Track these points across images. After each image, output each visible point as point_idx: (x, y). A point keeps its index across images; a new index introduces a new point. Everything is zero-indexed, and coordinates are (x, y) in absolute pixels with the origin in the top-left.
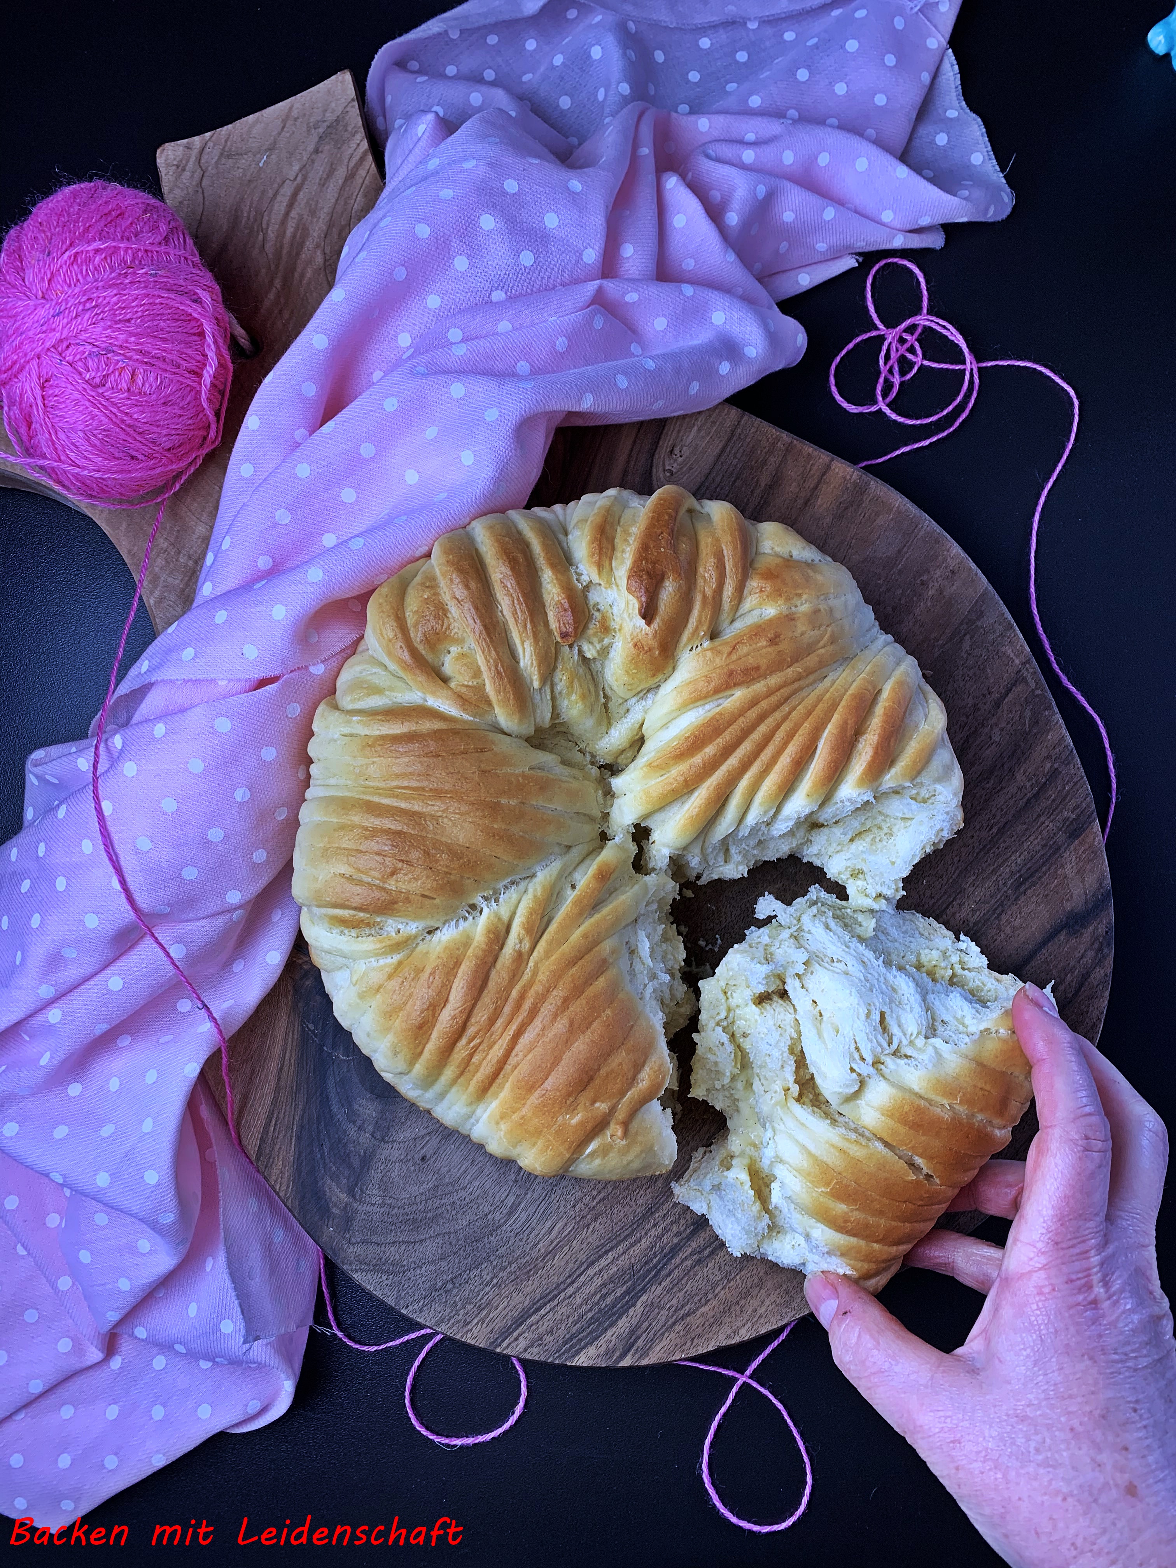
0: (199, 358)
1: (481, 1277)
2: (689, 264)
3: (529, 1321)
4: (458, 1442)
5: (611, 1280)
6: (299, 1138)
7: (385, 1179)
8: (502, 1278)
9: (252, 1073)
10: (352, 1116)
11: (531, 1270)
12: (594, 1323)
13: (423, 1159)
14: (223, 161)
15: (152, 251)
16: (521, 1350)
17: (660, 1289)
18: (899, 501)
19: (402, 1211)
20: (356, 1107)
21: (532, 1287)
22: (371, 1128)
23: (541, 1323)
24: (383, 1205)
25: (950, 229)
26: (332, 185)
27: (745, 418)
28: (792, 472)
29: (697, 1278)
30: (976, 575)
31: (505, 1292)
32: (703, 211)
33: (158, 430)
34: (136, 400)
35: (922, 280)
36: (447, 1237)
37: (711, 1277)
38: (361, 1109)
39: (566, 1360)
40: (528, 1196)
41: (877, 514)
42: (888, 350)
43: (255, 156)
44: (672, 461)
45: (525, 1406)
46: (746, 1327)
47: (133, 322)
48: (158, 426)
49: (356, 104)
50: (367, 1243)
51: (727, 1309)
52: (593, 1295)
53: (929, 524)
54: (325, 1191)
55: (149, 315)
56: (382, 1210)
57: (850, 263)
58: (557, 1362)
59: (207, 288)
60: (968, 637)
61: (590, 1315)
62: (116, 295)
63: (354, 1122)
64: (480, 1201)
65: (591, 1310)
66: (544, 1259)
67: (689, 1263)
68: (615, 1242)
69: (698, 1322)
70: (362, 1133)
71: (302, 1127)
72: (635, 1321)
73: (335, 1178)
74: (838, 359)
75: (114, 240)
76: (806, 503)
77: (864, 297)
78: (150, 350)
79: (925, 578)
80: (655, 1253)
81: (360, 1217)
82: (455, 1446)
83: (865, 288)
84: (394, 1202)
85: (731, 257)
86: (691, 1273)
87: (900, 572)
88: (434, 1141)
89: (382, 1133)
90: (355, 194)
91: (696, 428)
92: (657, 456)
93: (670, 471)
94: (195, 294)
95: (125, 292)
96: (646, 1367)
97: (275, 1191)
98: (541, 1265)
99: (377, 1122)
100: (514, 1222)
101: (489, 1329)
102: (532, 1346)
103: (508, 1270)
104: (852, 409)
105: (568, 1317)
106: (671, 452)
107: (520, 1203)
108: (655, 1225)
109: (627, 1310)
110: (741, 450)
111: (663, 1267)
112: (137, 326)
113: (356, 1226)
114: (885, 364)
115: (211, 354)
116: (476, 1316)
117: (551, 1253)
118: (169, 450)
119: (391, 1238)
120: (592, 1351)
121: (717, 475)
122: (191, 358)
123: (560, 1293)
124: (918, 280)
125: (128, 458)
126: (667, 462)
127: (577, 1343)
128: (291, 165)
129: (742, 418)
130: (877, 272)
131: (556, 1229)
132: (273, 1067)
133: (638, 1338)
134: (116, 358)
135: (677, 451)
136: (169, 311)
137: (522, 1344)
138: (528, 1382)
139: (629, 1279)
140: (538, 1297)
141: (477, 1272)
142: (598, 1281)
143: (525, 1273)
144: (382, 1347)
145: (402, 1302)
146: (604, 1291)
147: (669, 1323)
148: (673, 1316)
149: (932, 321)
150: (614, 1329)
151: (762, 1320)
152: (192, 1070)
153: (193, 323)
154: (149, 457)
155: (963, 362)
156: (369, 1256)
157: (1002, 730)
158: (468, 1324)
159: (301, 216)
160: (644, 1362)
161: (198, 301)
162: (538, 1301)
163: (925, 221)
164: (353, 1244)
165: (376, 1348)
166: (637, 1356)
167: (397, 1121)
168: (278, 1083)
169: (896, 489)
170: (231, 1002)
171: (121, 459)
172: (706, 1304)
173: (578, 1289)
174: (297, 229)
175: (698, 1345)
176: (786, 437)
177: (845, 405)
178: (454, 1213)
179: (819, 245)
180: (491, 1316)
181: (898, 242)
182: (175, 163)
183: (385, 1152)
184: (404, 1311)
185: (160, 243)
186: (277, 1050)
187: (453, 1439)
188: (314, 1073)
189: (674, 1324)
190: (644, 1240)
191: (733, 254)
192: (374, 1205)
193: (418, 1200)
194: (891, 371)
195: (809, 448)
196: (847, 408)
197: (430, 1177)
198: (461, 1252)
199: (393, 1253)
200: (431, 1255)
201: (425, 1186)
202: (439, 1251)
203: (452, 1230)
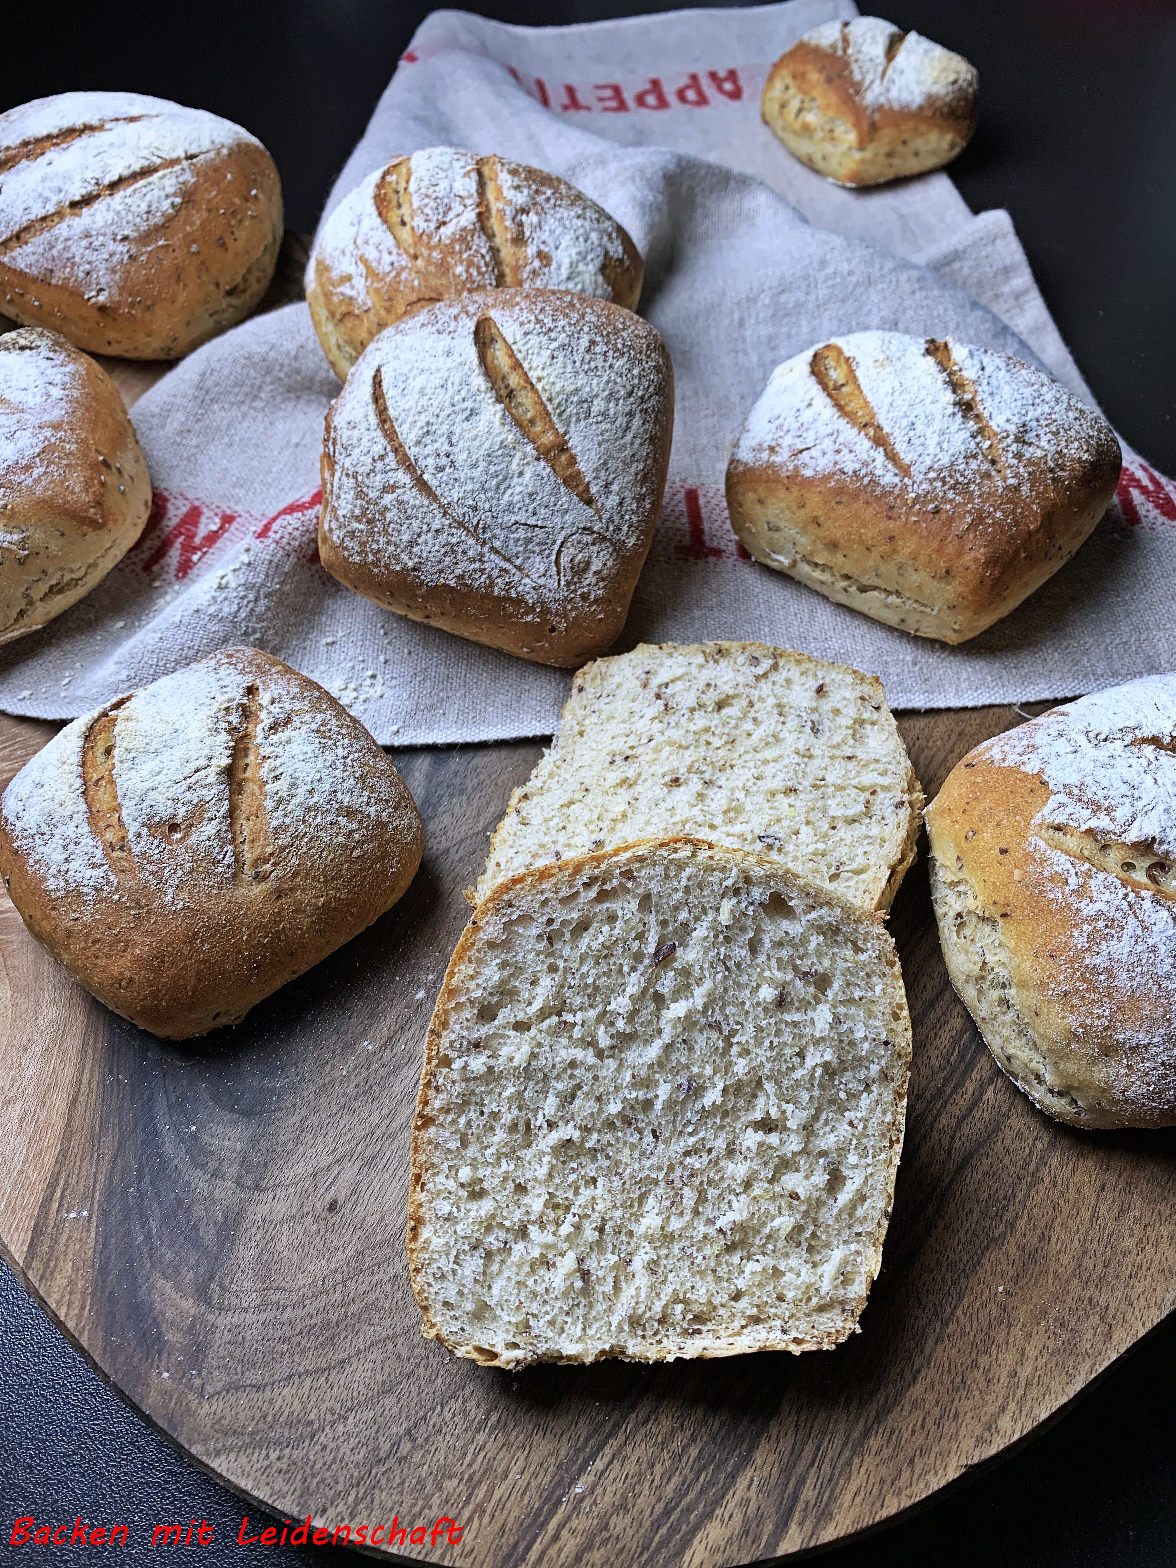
6: (104, 1214)
7: (264, 1257)
10: (200, 1157)
13: (333, 1206)
19: (300, 1312)
20: (207, 1139)
22: (233, 1171)
24: (263, 1307)
36: (390, 1346)
38: (216, 1142)
50: (237, 1389)
54: (152, 1303)
56: (262, 1317)
61: (694, 1451)
63: (204, 1167)
70: (219, 1182)
71: (109, 1193)
73: (173, 1273)
81: (221, 1338)
84: (284, 1298)
88: (349, 1171)
89: (255, 1176)
99: (244, 1159)
105: (651, 1466)
113: (213, 1358)
116: (467, 1502)
119: (283, 1369)
120: (714, 1529)
127: (679, 1518)
132: (61, 1102)
133: (802, 1478)
137: (570, 1547)
141: (454, 1405)
145: (312, 1503)
147: (856, 1435)
150: (749, 1471)
156: (242, 1416)
160: (828, 1535)
164: (210, 1397)
166: (808, 1525)
167: (280, 1149)
168: (68, 1123)
175: (924, 1473)
178: (399, 1295)
180: (497, 1496)
183: (261, 1208)
192: (245, 1310)
193: (329, 1283)
197: (347, 1238)
198: (421, 1369)
199: (289, 1399)
200: (363, 1390)
201: (340, 1255)
202: (378, 1376)
203: (399, 1331)
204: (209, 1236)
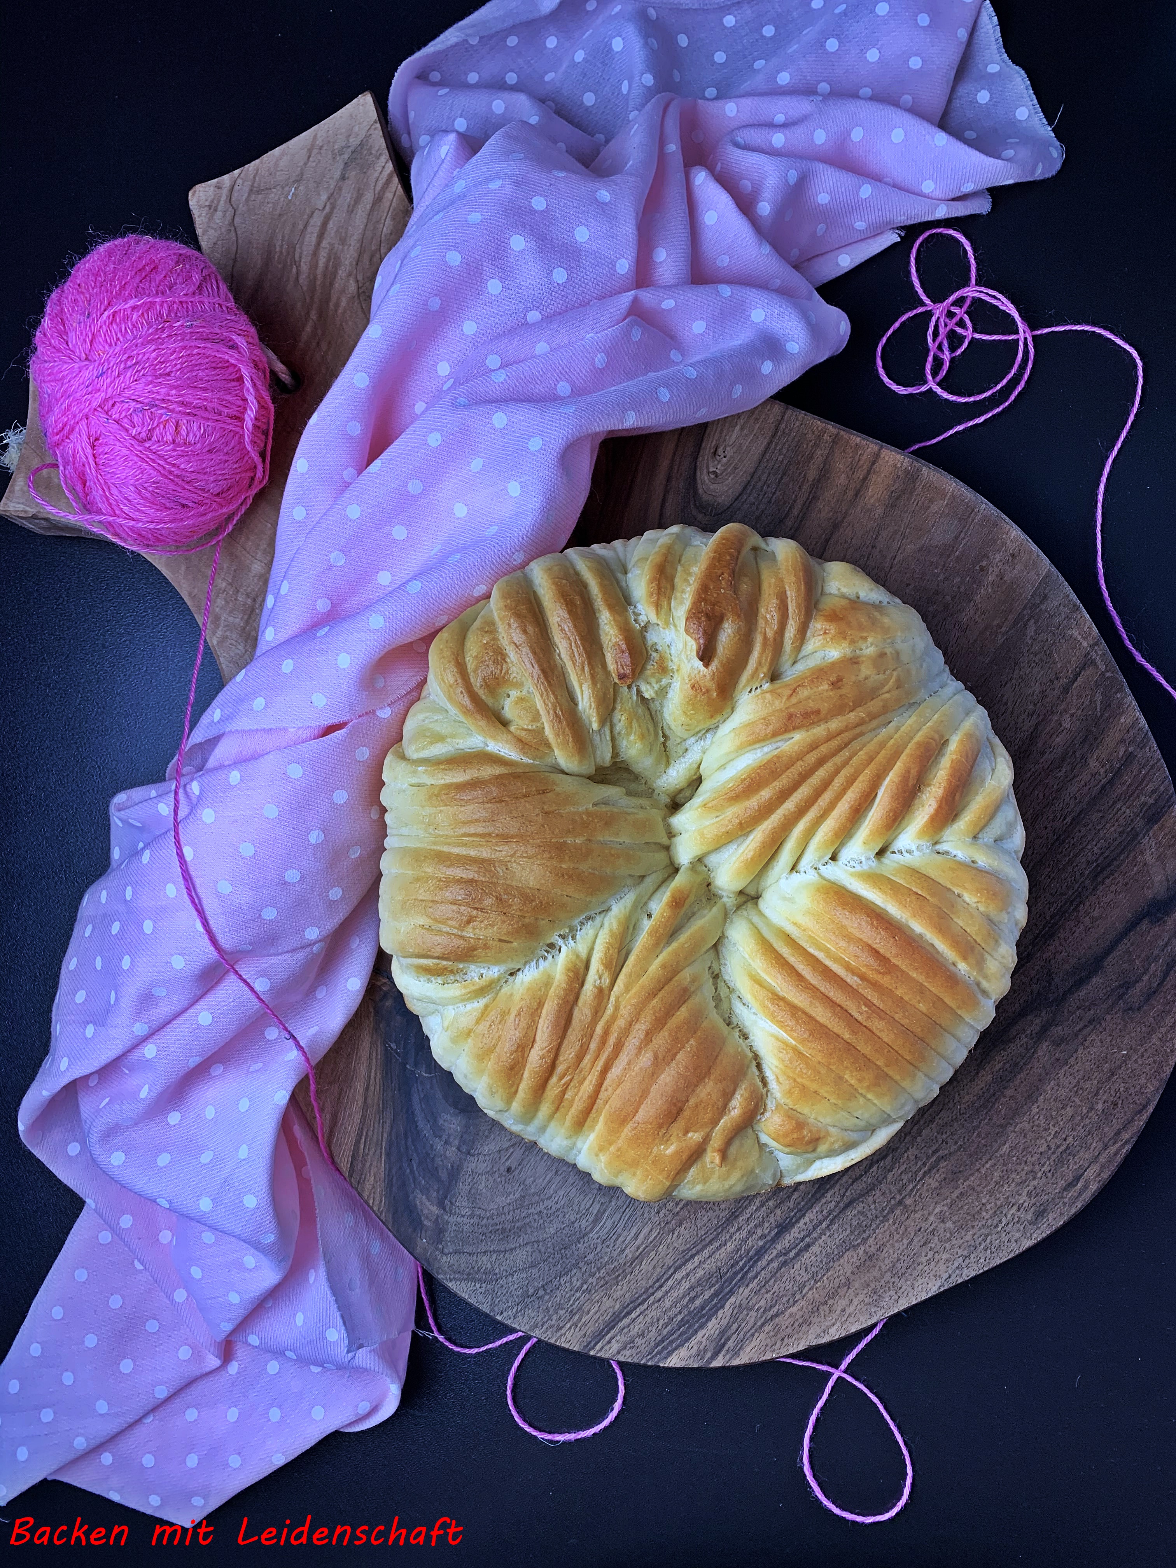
0: (240, 403)
1: (571, 1284)
2: (723, 261)
3: (620, 1325)
4: (560, 1438)
5: (699, 1283)
6: (388, 1154)
7: (473, 1191)
8: (592, 1283)
9: (340, 1094)
10: (438, 1131)
11: (619, 1275)
12: (684, 1325)
13: (509, 1170)
14: (253, 197)
15: (186, 302)
16: (615, 1352)
17: (747, 1291)
18: (952, 485)
19: (490, 1221)
20: (441, 1122)
21: (622, 1291)
22: (456, 1142)
23: (632, 1326)
24: (472, 1216)
25: (996, 193)
26: (360, 211)
27: (789, 412)
28: (840, 465)
29: (785, 1279)
30: (1038, 556)
31: (596, 1297)
32: (734, 206)
33: (206, 477)
34: (182, 451)
35: (969, 248)
36: (536, 1246)
37: (798, 1278)
38: (446, 1124)
39: (659, 1361)
40: (613, 1204)
41: (931, 501)
42: (936, 327)
43: (283, 188)
44: (716, 462)
45: (624, 1403)
46: (836, 1327)
47: (173, 375)
48: (205, 474)
49: (378, 125)
50: (460, 1253)
51: (815, 1309)
52: (681, 1298)
53: (985, 507)
54: (416, 1205)
55: (187, 366)
56: (472, 1221)
57: (893, 238)
58: (649, 1363)
59: (243, 334)
60: (1032, 621)
61: (679, 1318)
62: (154, 350)
63: (440, 1137)
64: (566, 1210)
65: (680, 1312)
66: (631, 1264)
67: (775, 1265)
68: (700, 1246)
69: (788, 1322)
70: (448, 1147)
71: (390, 1144)
72: (724, 1322)
73: (425, 1191)
74: (884, 340)
75: (149, 295)
76: (856, 495)
77: (909, 273)
78: (191, 400)
79: (984, 563)
80: (740, 1256)
81: (451, 1228)
82: (558, 1442)
83: (909, 263)
84: (483, 1213)
85: (766, 249)
86: (778, 1275)
87: (959, 559)
88: (518, 1153)
89: (468, 1146)
90: (384, 218)
91: (738, 427)
92: (700, 459)
93: (714, 473)
94: (231, 340)
95: (163, 347)
96: (737, 1367)
97: (369, 1206)
98: (630, 1270)
99: (462, 1137)
100: (600, 1229)
101: (582, 1333)
102: (624, 1348)
103: (597, 1275)
104: (902, 390)
105: (658, 1320)
106: (715, 453)
107: (605, 1211)
108: (739, 1229)
109: (716, 1312)
110: (786, 446)
111: (749, 1269)
112: (177, 379)
113: (447, 1236)
114: (934, 341)
115: (251, 398)
116: (569, 1320)
117: (638, 1258)
118: (218, 494)
119: (482, 1248)
120: (683, 1352)
121: (763, 473)
122: (232, 404)
123: (649, 1297)
124: (964, 249)
125: (179, 507)
126: (711, 464)
127: (667, 1344)
128: (319, 194)
129: (785, 413)
130: (921, 245)
131: (641, 1236)
132: (359, 1086)
133: (728, 1339)
134: (159, 412)
135: (720, 451)
136: (207, 360)
137: (615, 1346)
138: (625, 1380)
139: (717, 1282)
140: (628, 1301)
141: (566, 1278)
142: (686, 1285)
143: (614, 1279)
144: (483, 1349)
145: (496, 1309)
146: (692, 1294)
147: (759, 1323)
148: (761, 1317)
149: (980, 292)
150: (704, 1331)
151: (852, 1320)
152: (282, 1097)
153: (231, 369)
154: (200, 504)
155: (1017, 332)
156: (462, 1266)
157: (1072, 715)
158: (561, 1329)
159: (332, 245)
160: (736, 1362)
161: (234, 347)
162: (628, 1305)
163: (968, 188)
164: (446, 1255)
165: (476, 1350)
166: (728, 1357)
167: (481, 1134)
168: (365, 1102)
169: (950, 473)
170: (316, 1028)
171: (172, 508)
172: (794, 1304)
173: (667, 1292)
174: (328, 261)
175: (788, 1345)
176: (832, 428)
177: (894, 387)
178: (541, 1222)
179: (857, 224)
180: (583, 1320)
181: (942, 212)
182: (207, 204)
183: (472, 1165)
184: (499, 1318)
185: (194, 294)
186: (363, 1070)
187: (556, 1435)
188: (399, 1090)
189: (763, 1324)
190: (729, 1244)
191: (768, 246)
192: (463, 1216)
193: (506, 1210)
194: (940, 348)
195: (855, 438)
196: (896, 390)
197: (516, 1188)
198: (551, 1260)
199: (485, 1262)
200: (522, 1263)
201: (512, 1196)
202: (529, 1259)
203: (540, 1239)
204: (444, 1175)
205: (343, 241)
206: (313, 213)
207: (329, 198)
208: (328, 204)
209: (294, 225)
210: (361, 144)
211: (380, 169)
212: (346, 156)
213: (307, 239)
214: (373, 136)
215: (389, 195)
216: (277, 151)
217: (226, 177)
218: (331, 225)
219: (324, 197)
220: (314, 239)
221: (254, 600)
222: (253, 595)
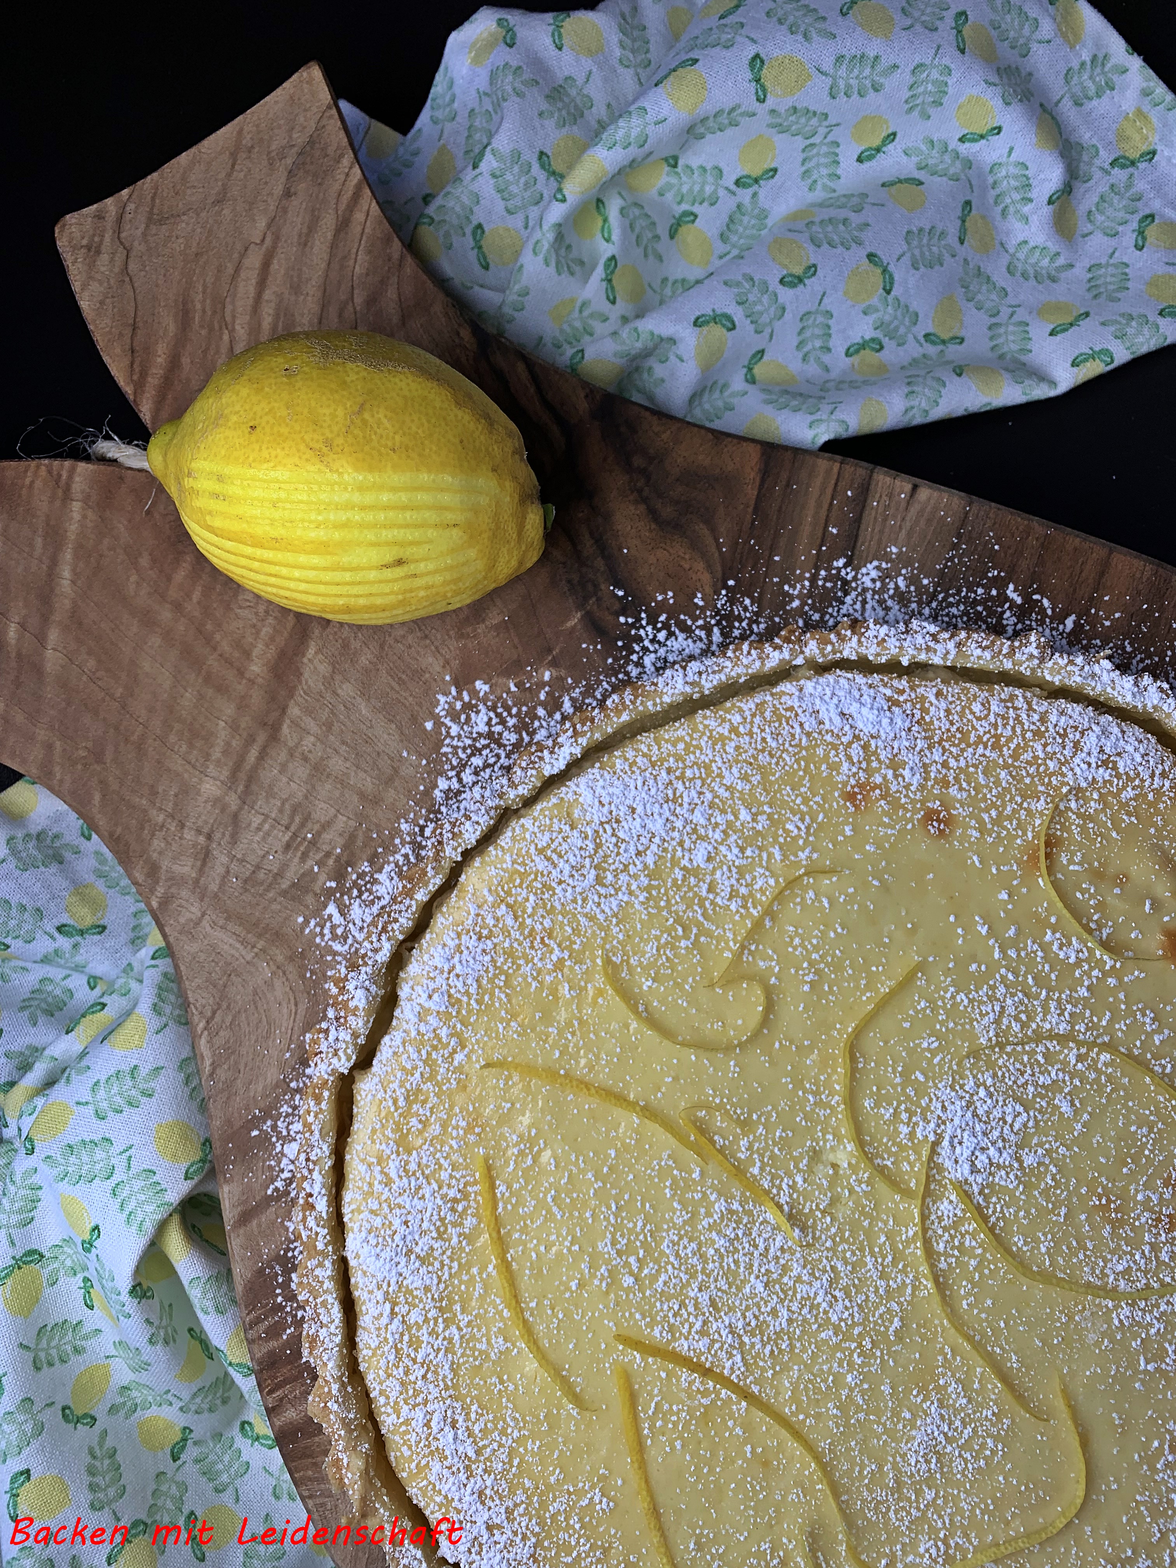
14: (154, 230)
26: (317, 243)
43: (198, 214)
49: (334, 111)
90: (354, 251)
128: (254, 221)
129: (970, 506)
159: (279, 296)
182: (85, 243)
205: (296, 289)
206: (246, 249)
207: (269, 226)
208: (269, 235)
209: (220, 270)
210: (311, 142)
211: (343, 177)
212: (289, 161)
213: (241, 289)
214: (329, 128)
215: (359, 216)
216: (184, 158)
217: (109, 201)
218: (275, 265)
219: (262, 224)
220: (252, 290)
221: (209, 837)
222: (206, 830)
